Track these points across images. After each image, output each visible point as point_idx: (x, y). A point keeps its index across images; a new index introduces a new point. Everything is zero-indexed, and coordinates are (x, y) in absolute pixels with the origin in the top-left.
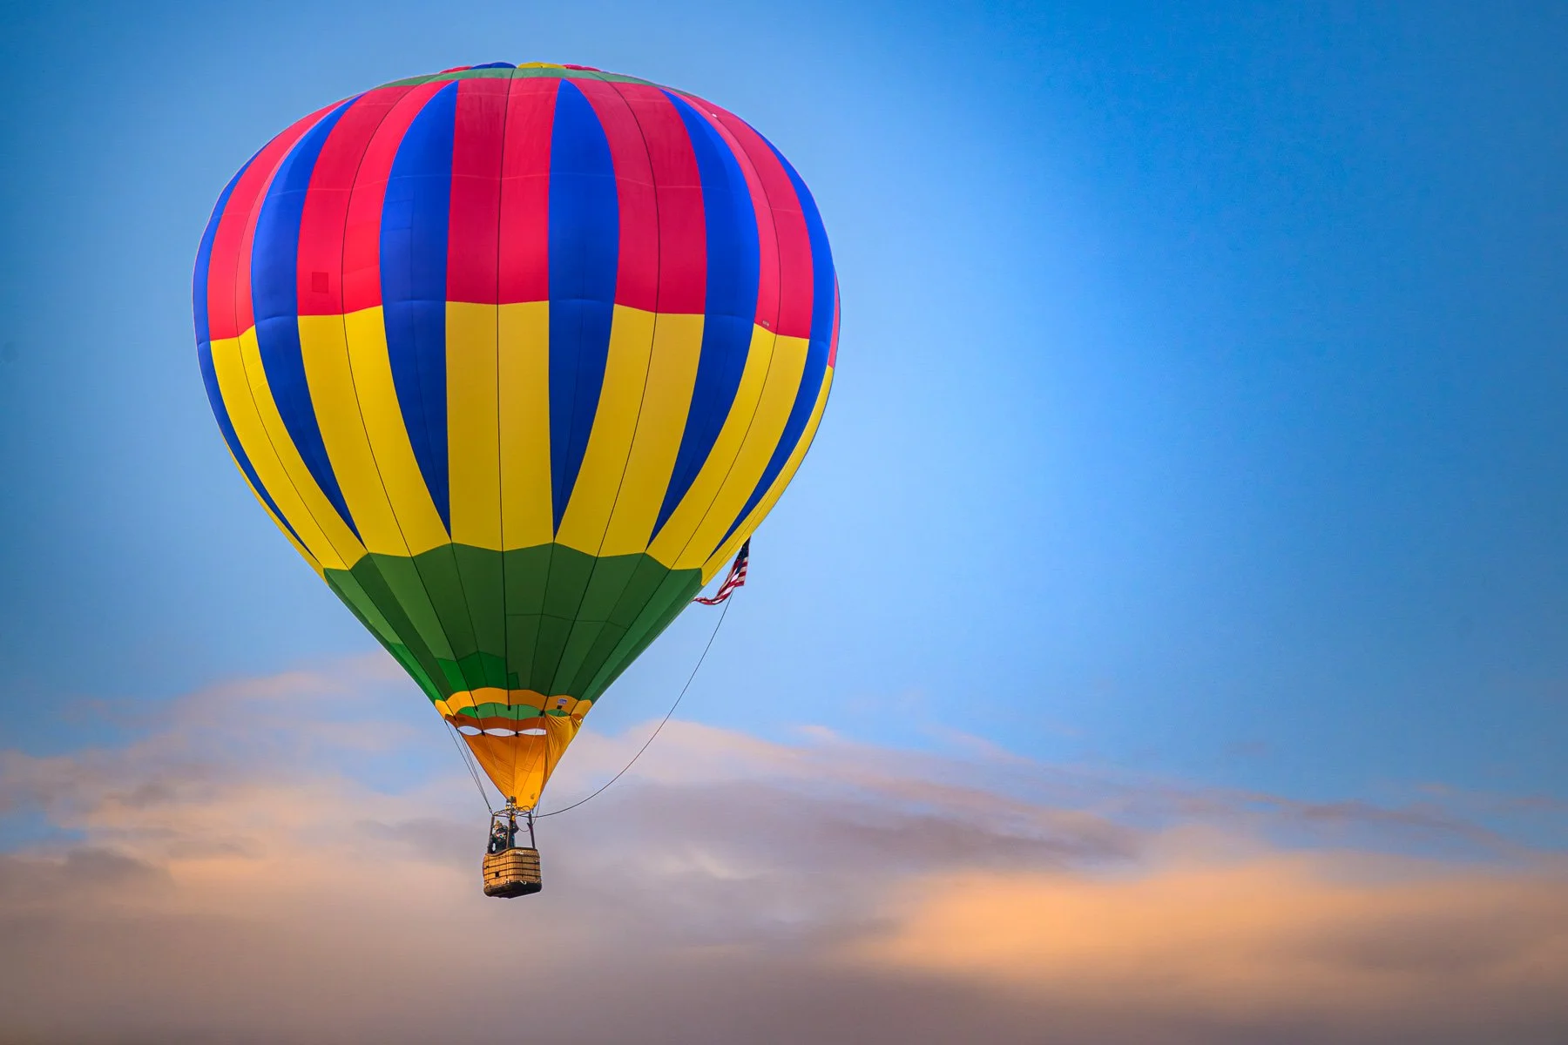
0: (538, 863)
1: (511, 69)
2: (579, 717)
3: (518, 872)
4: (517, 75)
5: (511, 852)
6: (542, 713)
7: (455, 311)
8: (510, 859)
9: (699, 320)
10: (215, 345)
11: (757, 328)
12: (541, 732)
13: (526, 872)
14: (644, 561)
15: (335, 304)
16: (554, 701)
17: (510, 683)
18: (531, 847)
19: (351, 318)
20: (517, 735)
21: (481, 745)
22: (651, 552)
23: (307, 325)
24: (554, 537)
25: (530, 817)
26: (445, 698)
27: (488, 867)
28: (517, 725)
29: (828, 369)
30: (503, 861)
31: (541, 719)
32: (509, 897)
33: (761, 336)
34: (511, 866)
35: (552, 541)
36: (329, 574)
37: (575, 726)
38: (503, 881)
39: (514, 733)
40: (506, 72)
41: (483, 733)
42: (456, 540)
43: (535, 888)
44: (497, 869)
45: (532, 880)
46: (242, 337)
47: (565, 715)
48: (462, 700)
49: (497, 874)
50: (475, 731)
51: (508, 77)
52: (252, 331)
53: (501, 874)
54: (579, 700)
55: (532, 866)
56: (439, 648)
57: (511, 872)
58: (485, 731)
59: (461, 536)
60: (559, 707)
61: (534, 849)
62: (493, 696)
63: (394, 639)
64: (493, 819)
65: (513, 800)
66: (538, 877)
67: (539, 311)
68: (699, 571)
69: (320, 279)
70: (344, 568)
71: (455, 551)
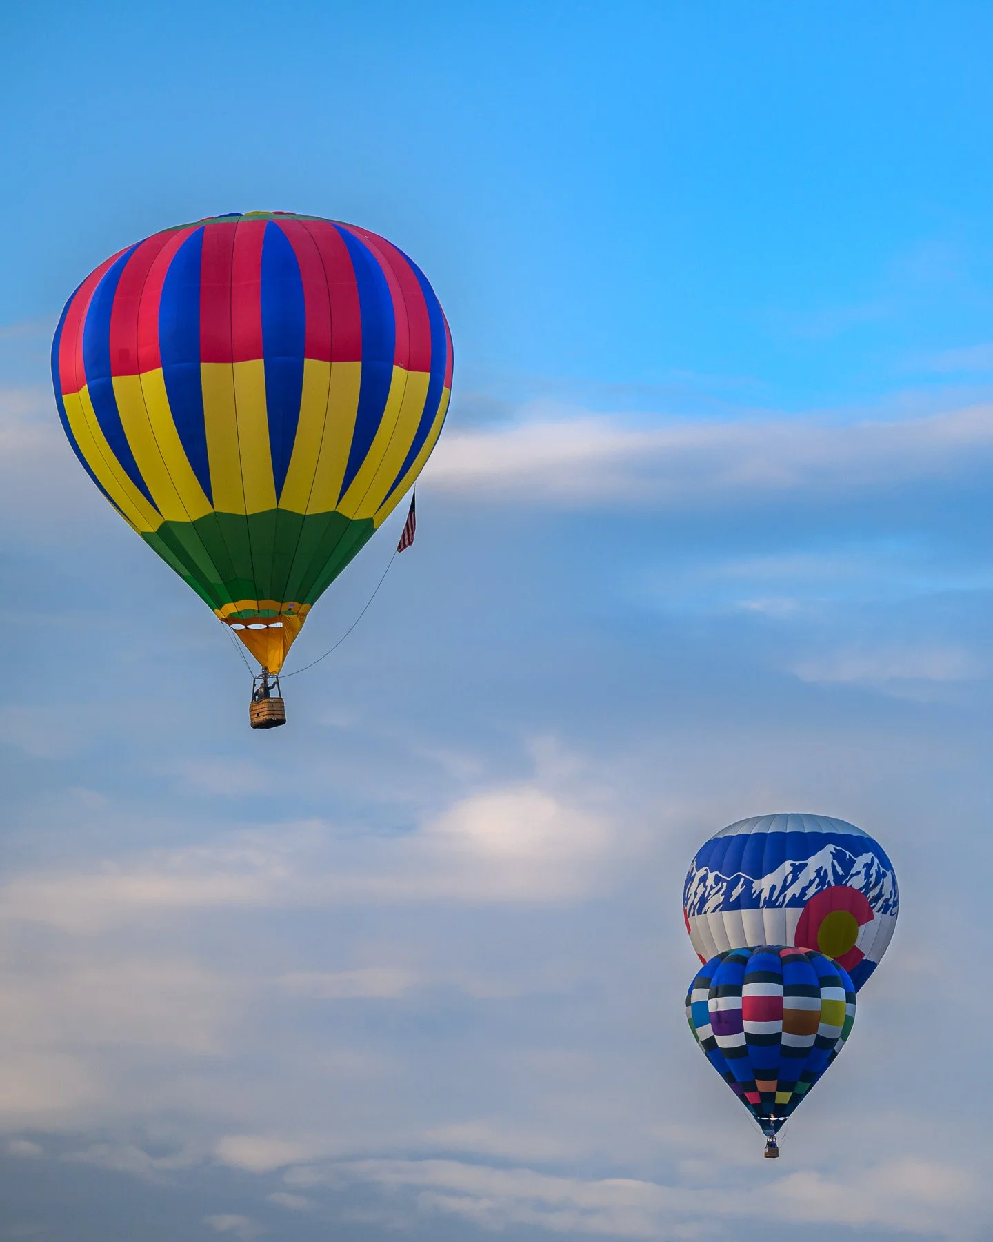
0: (283, 707)
1: (238, 217)
2: (305, 615)
3: (271, 712)
4: (242, 220)
5: (266, 700)
6: (280, 613)
7: (206, 368)
8: (265, 705)
9: (359, 364)
10: (65, 397)
11: (395, 367)
12: (279, 625)
13: (275, 712)
14: (335, 516)
15: (135, 368)
16: (286, 606)
17: (258, 596)
19: (144, 376)
20: (268, 627)
21: (245, 635)
22: (337, 510)
23: (120, 384)
24: (278, 504)
25: (277, 678)
26: (220, 608)
27: (253, 710)
28: (267, 621)
29: (445, 390)
30: (261, 706)
31: (279, 617)
32: (267, 728)
33: (398, 373)
34: (266, 709)
35: (276, 507)
36: (145, 536)
37: (302, 621)
38: (262, 719)
39: (266, 626)
40: (235, 219)
41: (247, 628)
42: (217, 509)
43: (282, 722)
44: (258, 711)
45: (280, 717)
46: (80, 392)
47: (293, 614)
48: (230, 608)
49: (258, 715)
50: (241, 627)
51: (236, 221)
52: (86, 386)
53: (256, 716)
54: (302, 604)
55: (279, 709)
56: (213, 577)
57: (266, 713)
59: (220, 507)
60: (290, 609)
61: (280, 698)
62: (248, 605)
63: (187, 574)
64: (254, 681)
65: (266, 668)
66: (284, 715)
67: (259, 364)
68: (371, 520)
69: (124, 354)
70: (152, 531)
71: (216, 516)
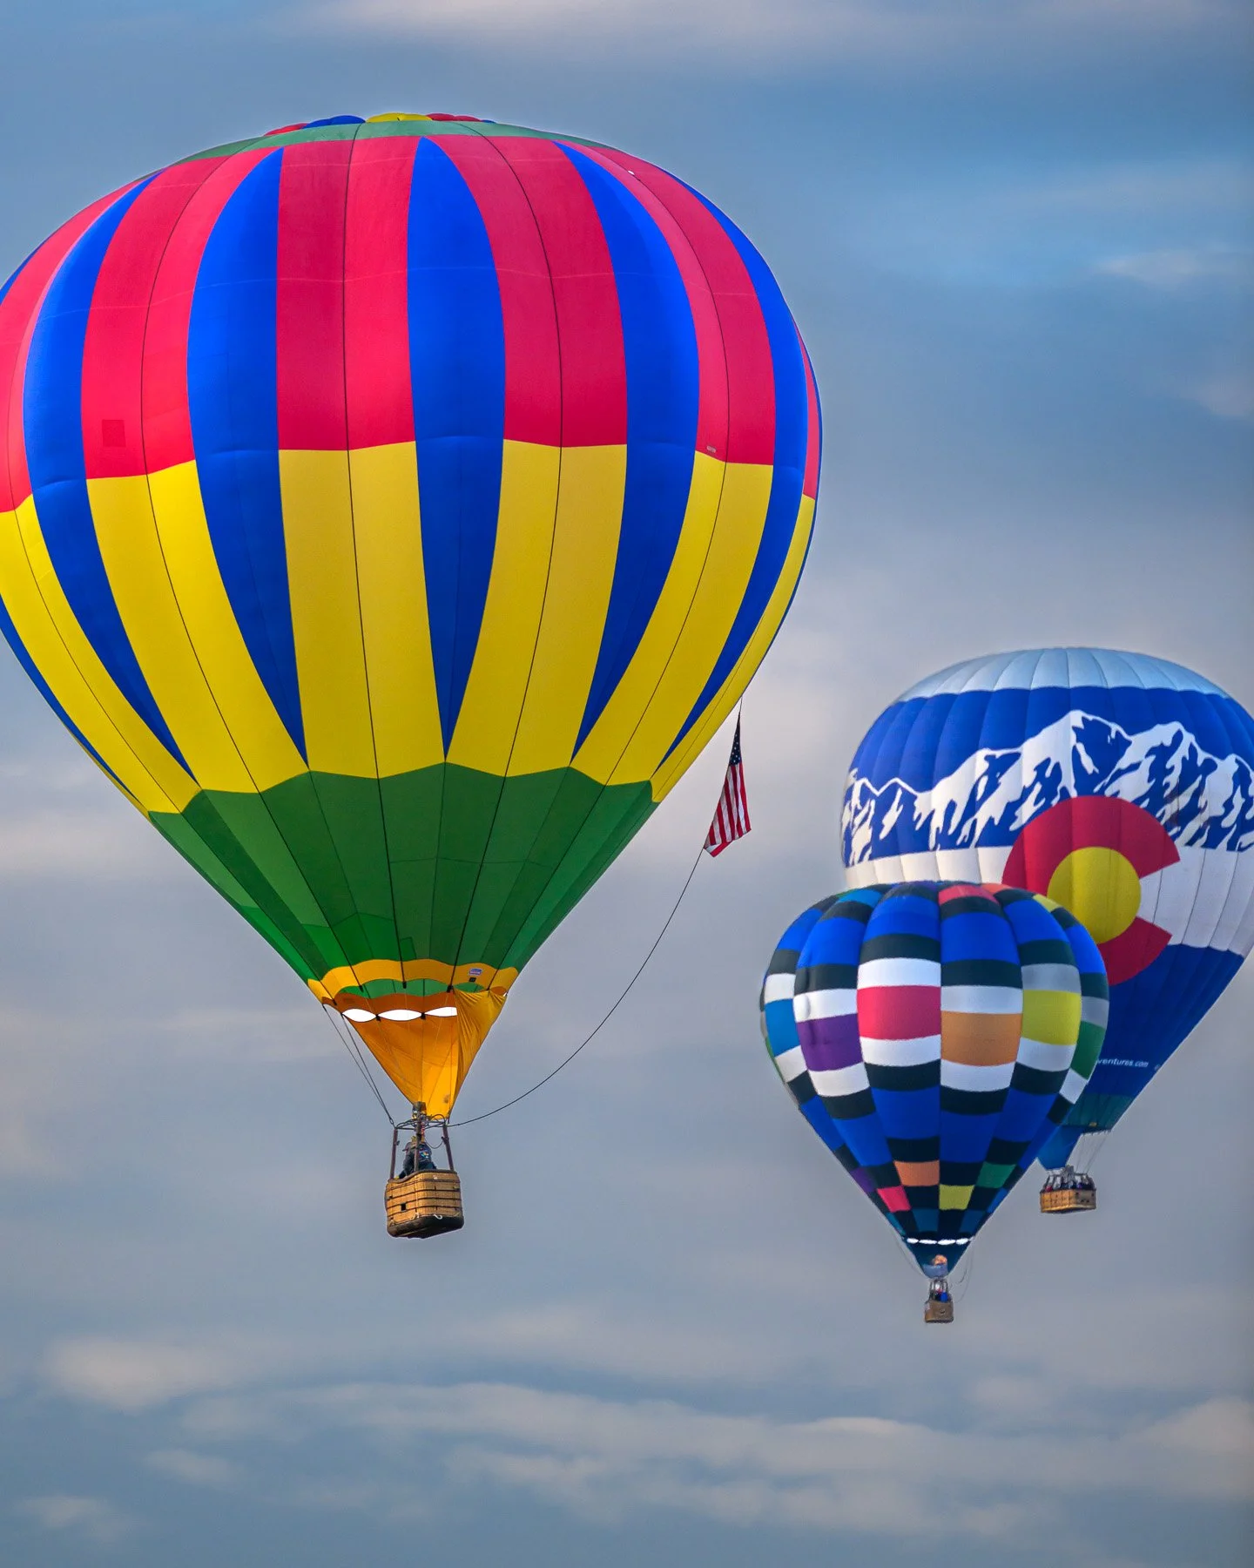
0: (458, 1190)
1: (355, 126)
2: (502, 991)
3: (431, 1202)
4: (363, 133)
5: (420, 1176)
6: (450, 988)
7: (290, 461)
8: (419, 1186)
9: (620, 451)
11: (699, 457)
12: (449, 1011)
13: (442, 1203)
14: (569, 778)
15: (138, 460)
16: (464, 972)
17: (402, 952)
18: (449, 1169)
19: (157, 478)
20: (423, 1017)
21: (375, 1033)
22: (574, 765)
23: (102, 493)
24: (445, 756)
25: (445, 1128)
26: (319, 977)
27: (391, 1197)
28: (422, 1004)
29: (806, 502)
30: (410, 1188)
31: (449, 994)
32: (423, 1238)
33: (705, 467)
34: (421, 1195)
35: (442, 760)
36: (154, 818)
37: (499, 1004)
38: (411, 1216)
39: (419, 1015)
40: (346, 132)
41: (378, 1018)
42: (315, 766)
43: (454, 1224)
44: (403, 1200)
45: (451, 1213)
46: (19, 510)
47: (477, 989)
48: (342, 977)
49: (403, 1207)
50: (361, 1015)
51: (349, 138)
52: (30, 501)
53: (399, 1209)
54: (498, 969)
55: (450, 1195)
56: (307, 913)
57: (421, 1203)
58: (380, 1015)
59: (322, 762)
60: (473, 980)
61: (452, 1171)
62: (382, 970)
63: (249, 902)
64: (396, 1134)
65: (422, 1107)
66: (458, 1209)
67: (407, 451)
68: (646, 787)
69: (113, 431)
70: (174, 811)
71: (314, 782)
